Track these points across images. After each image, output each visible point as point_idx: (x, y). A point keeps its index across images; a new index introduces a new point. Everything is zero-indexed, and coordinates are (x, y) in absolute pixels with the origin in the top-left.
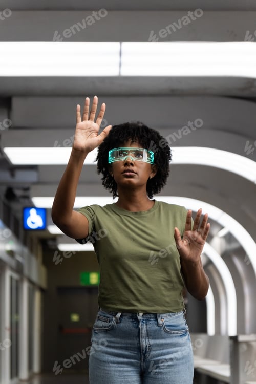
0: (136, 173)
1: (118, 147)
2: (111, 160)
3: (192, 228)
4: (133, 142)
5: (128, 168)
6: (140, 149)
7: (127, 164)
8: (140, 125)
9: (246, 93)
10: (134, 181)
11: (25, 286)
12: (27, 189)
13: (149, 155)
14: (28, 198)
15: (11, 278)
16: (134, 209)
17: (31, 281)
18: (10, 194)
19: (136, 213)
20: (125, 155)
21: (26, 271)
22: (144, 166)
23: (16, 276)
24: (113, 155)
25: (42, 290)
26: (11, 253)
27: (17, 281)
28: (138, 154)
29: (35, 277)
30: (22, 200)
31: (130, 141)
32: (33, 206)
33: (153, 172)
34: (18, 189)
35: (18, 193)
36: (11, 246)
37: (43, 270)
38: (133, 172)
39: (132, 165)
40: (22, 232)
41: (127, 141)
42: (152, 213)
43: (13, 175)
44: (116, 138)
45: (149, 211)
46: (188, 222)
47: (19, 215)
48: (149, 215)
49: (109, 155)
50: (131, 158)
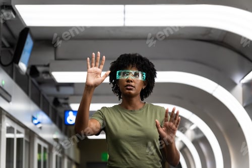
0: (134, 87)
1: (123, 69)
2: (118, 77)
3: (169, 120)
4: (132, 67)
5: (129, 83)
6: (137, 71)
7: (128, 81)
8: (137, 55)
9: (206, 38)
10: (133, 92)
11: (66, 161)
12: (67, 99)
13: (143, 75)
14: (67, 104)
15: (57, 156)
16: (131, 109)
17: (69, 158)
18: (56, 102)
19: (131, 111)
20: (127, 75)
21: (66, 152)
22: (139, 82)
23: (60, 155)
24: (119, 74)
25: (77, 164)
26: (56, 140)
27: (60, 158)
28: (136, 75)
29: (72, 156)
30: (64, 106)
31: (131, 65)
32: (71, 110)
33: (145, 85)
34: (61, 98)
35: (61, 101)
36: (56, 135)
37: (78, 151)
38: (132, 86)
39: (132, 81)
40: (64, 127)
41: (129, 66)
42: (142, 111)
43: (58, 90)
44: (122, 64)
45: (140, 109)
46: (166, 116)
47: (62, 116)
48: (140, 112)
49: (117, 74)
50: (131, 77)
